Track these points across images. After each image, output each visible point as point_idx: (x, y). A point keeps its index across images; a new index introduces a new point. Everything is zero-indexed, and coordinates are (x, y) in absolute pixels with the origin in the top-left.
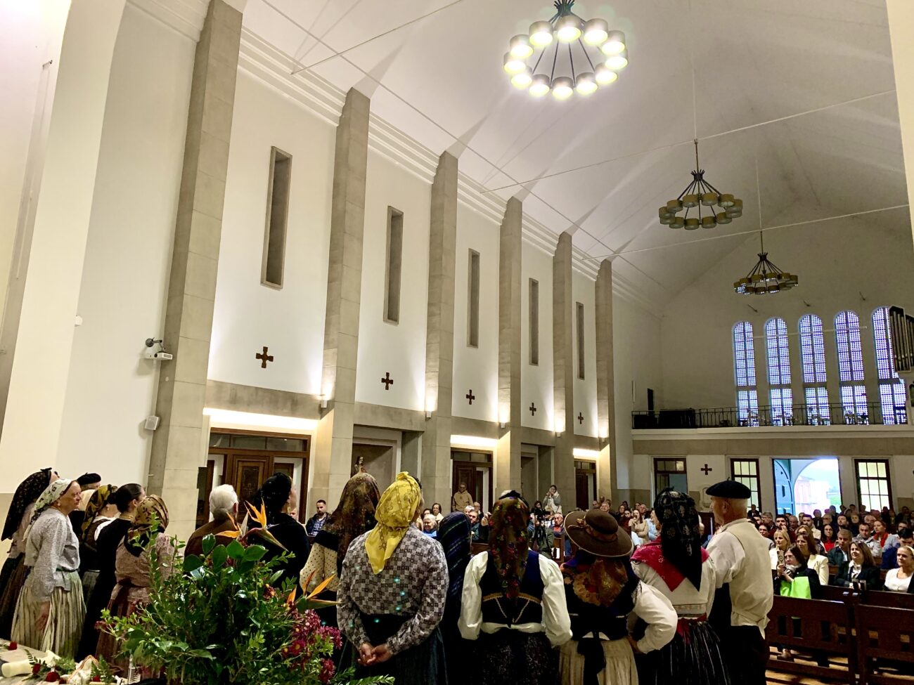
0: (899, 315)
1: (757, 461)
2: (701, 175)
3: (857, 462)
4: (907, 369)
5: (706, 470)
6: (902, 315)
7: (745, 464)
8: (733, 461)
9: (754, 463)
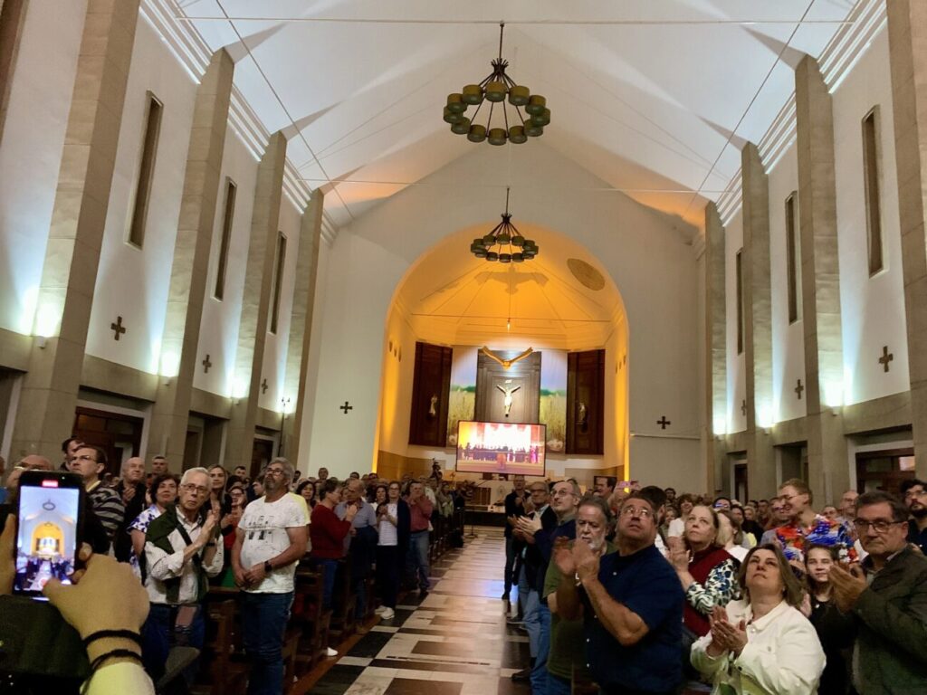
2: (504, 67)
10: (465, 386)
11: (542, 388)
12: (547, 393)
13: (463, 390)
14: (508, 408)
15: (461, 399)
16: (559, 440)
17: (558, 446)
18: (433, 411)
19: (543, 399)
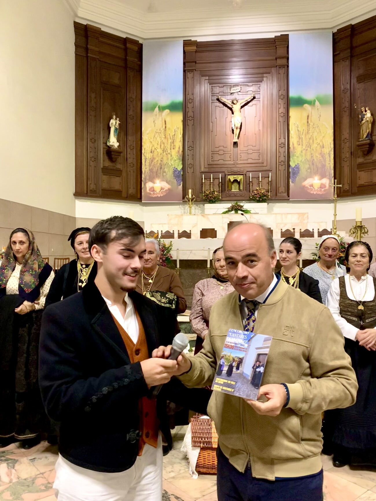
10: (165, 102)
11: (293, 94)
12: (300, 102)
13: (162, 109)
14: (237, 132)
15: (159, 123)
16: (322, 176)
17: (322, 186)
18: (113, 141)
19: (293, 112)
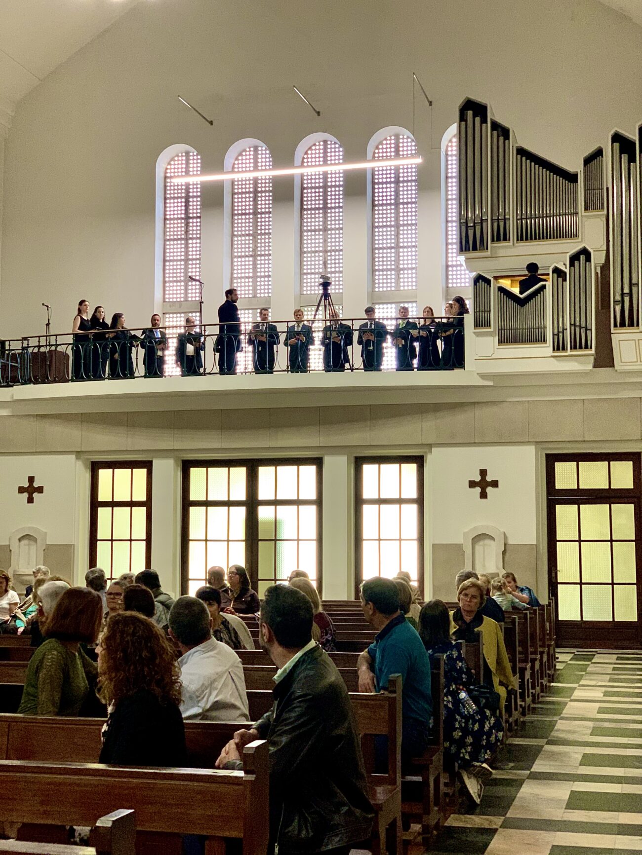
0: (478, 119)
1: (147, 465)
3: (359, 462)
4: (484, 246)
5: (31, 490)
6: (484, 120)
7: (123, 474)
8: (95, 467)
9: (144, 471)
